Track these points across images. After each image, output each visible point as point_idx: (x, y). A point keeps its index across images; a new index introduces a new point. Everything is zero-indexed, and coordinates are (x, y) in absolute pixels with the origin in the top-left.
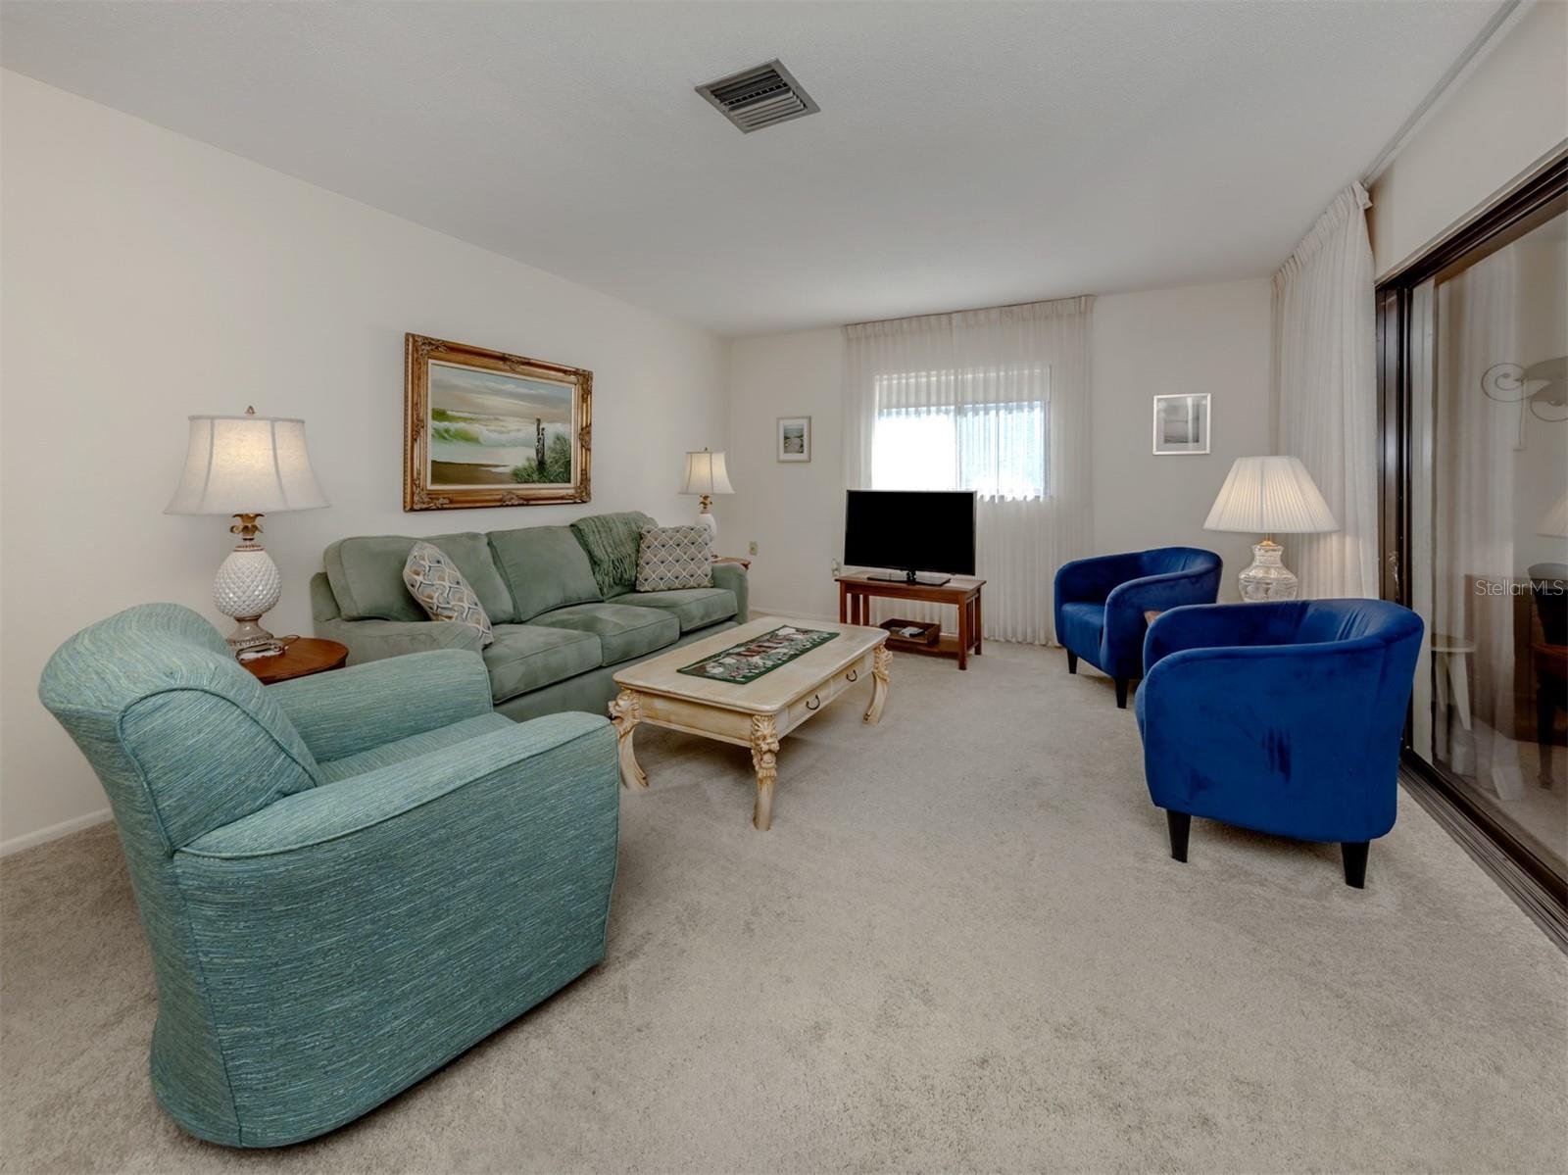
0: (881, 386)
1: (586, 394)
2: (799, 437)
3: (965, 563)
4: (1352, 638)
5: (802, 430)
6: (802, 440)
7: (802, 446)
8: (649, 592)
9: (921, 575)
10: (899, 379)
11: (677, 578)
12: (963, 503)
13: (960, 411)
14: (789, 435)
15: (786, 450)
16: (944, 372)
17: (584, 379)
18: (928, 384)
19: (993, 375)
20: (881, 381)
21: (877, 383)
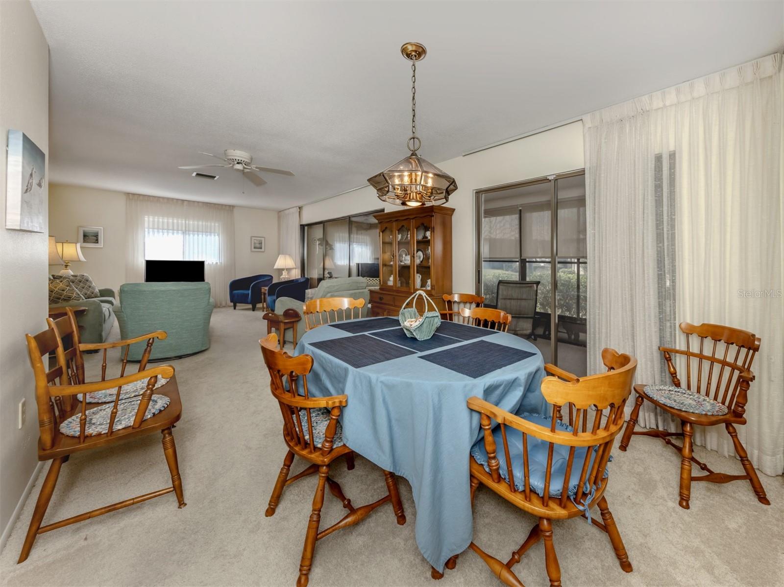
2: (95, 236)
5: (97, 233)
6: (97, 238)
7: (97, 240)
13: (184, 233)
14: (86, 235)
15: (86, 241)
16: (180, 219)
18: (173, 223)
20: (149, 218)
21: (146, 219)
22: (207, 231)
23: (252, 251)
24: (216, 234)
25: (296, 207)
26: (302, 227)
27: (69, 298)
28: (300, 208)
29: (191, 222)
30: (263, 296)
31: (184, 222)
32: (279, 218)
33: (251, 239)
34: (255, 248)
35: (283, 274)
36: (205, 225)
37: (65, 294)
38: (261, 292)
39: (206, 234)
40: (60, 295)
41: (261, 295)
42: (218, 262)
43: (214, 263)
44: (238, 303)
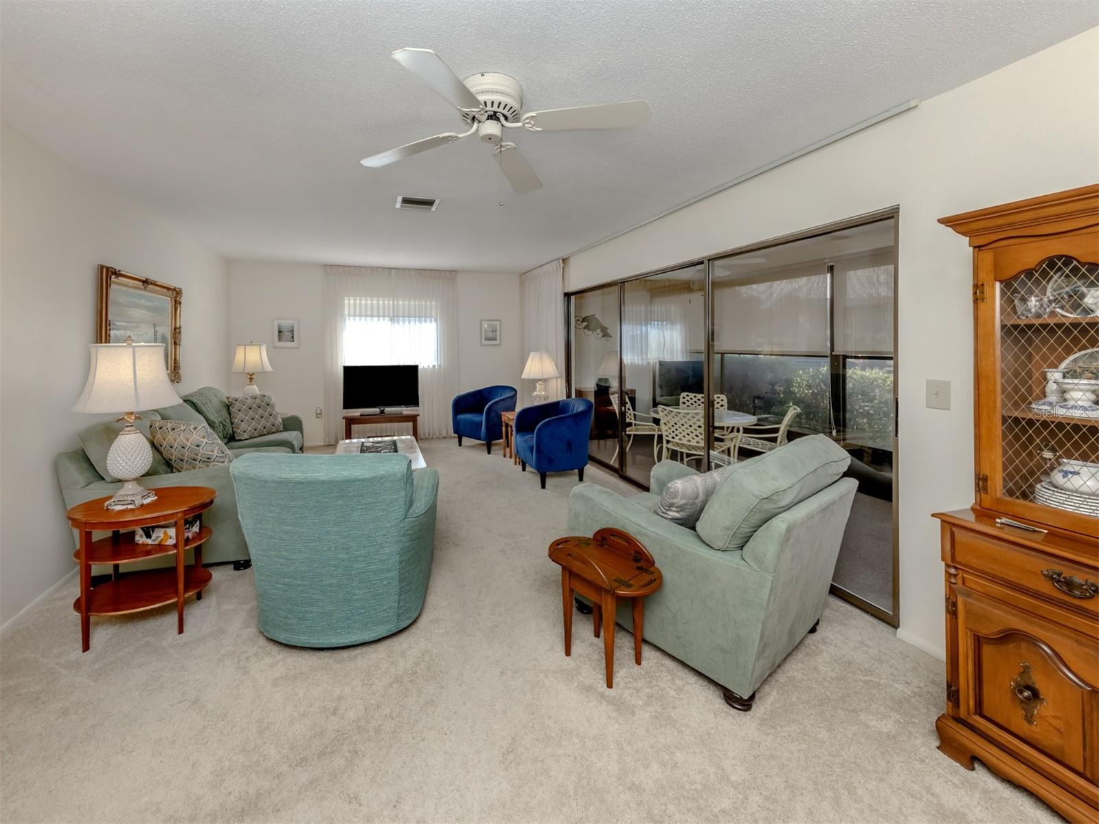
0: (348, 302)
1: (177, 303)
2: (290, 331)
3: (413, 400)
4: (575, 412)
5: (293, 327)
6: (293, 334)
7: (293, 337)
8: (247, 439)
9: (388, 410)
10: (360, 300)
11: (273, 426)
12: (412, 371)
13: (392, 320)
14: (282, 330)
15: (280, 339)
16: (386, 299)
17: (176, 295)
18: (378, 305)
19: (412, 303)
20: (349, 300)
21: (346, 302)
22: (421, 316)
23: (481, 345)
24: (433, 319)
25: (557, 259)
26: (568, 295)
27: (208, 459)
28: (563, 260)
29: (401, 303)
30: (504, 429)
31: (391, 302)
32: (522, 284)
33: (481, 323)
34: (486, 339)
35: (538, 389)
36: (419, 304)
37: (202, 452)
38: (502, 422)
39: (419, 321)
40: (195, 454)
41: (502, 426)
42: (436, 364)
43: (431, 367)
44: (464, 436)
